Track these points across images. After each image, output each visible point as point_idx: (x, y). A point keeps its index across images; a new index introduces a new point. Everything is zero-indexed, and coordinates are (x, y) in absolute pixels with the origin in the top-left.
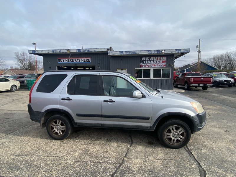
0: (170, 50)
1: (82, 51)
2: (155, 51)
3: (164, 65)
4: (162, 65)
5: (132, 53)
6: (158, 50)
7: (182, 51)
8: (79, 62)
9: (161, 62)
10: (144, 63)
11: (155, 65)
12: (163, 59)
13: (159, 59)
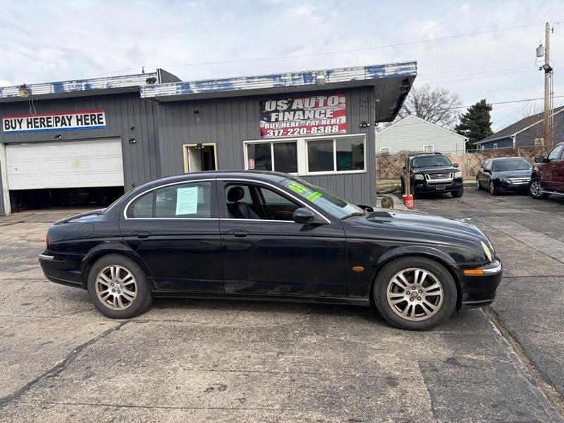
0: (345, 70)
1: (67, 88)
2: (296, 77)
3: (341, 127)
4: (332, 125)
5: (220, 85)
6: (304, 74)
7: (390, 71)
8: (68, 127)
9: (328, 115)
10: (273, 119)
11: (309, 128)
12: (336, 102)
13: (321, 104)
